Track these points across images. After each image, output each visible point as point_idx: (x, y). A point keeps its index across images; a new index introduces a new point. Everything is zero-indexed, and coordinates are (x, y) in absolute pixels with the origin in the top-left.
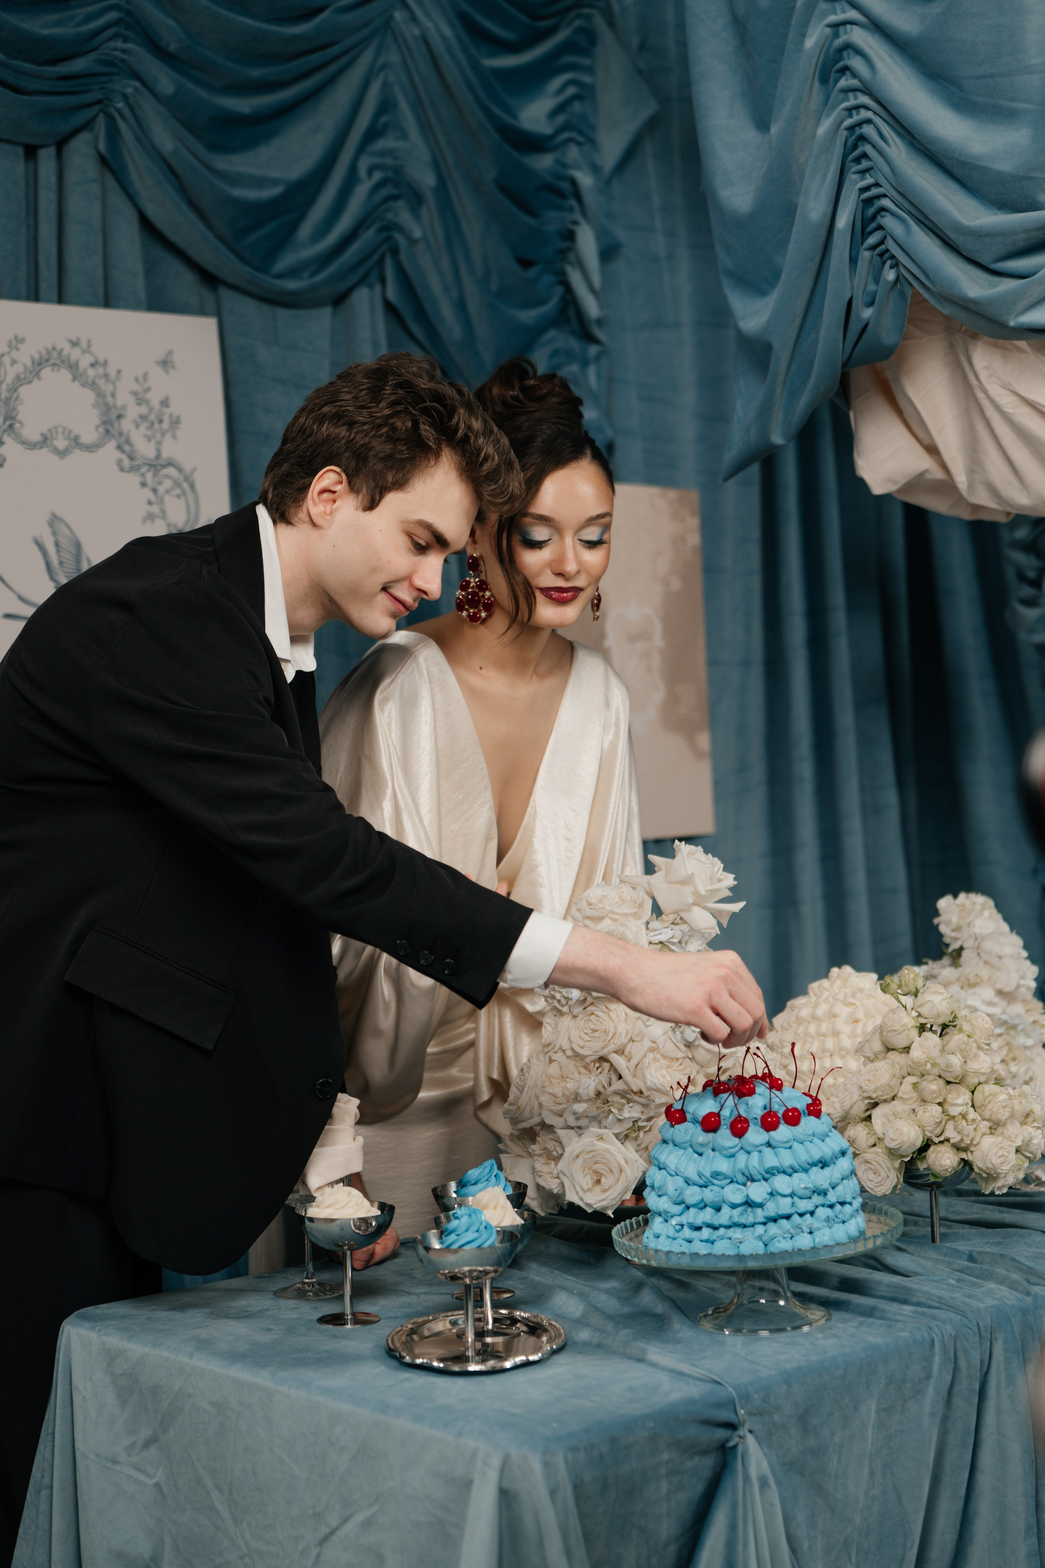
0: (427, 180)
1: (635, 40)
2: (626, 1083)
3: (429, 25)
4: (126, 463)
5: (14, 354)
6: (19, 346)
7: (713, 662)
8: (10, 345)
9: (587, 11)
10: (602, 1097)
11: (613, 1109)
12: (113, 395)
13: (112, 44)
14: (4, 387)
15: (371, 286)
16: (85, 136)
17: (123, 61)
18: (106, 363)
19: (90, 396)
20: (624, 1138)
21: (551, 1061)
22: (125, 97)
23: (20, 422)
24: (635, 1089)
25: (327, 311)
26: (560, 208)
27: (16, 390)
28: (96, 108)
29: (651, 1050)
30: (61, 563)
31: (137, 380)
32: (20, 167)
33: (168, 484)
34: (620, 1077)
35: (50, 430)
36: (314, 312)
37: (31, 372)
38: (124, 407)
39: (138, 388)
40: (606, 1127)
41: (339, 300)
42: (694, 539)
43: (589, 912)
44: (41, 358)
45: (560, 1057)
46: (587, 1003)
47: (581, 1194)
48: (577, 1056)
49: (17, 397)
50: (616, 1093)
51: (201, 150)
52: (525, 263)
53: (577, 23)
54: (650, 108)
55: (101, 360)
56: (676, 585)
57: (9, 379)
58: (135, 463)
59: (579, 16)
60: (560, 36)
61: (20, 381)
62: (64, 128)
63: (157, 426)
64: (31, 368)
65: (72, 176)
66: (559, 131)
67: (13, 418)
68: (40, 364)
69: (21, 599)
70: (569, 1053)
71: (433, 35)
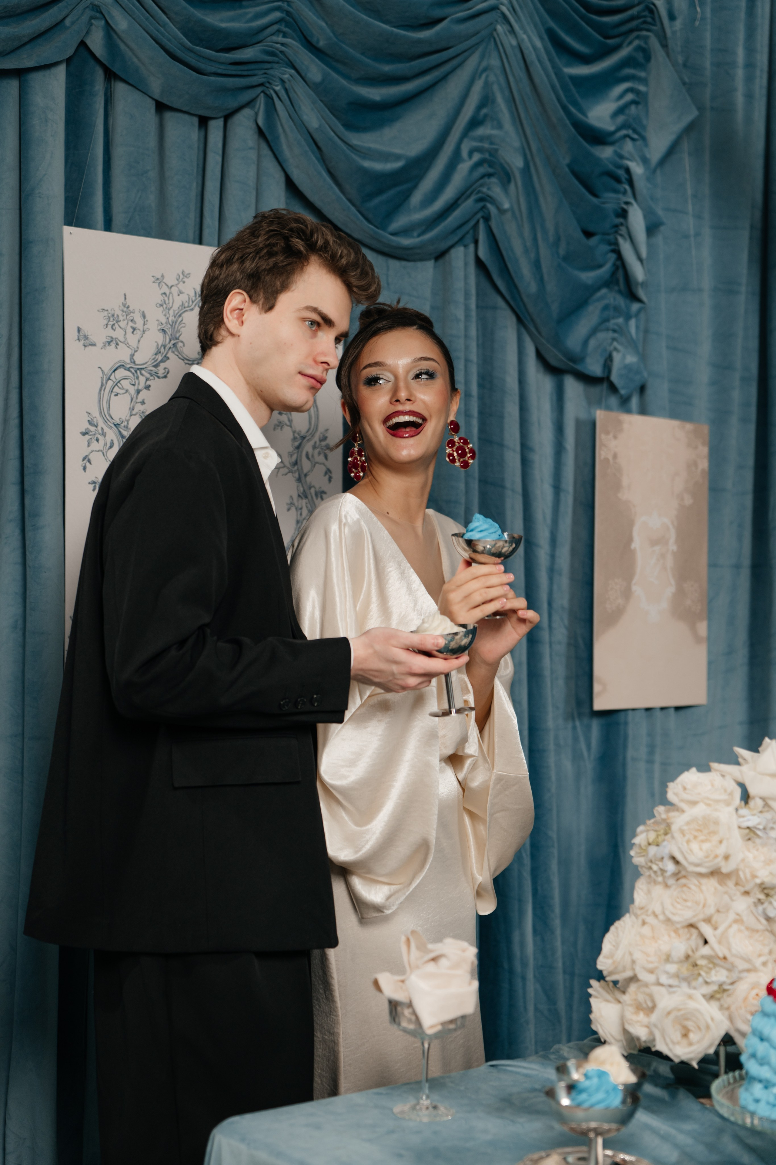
0: (517, 162)
1: (680, 59)
2: (712, 949)
3: (525, 37)
5: (181, 286)
6: (185, 279)
7: (712, 565)
8: (177, 280)
9: (644, 33)
10: (691, 960)
11: (703, 973)
13: (274, 38)
14: (171, 312)
15: (465, 246)
16: (247, 112)
17: (282, 52)
20: (711, 997)
21: (644, 923)
22: (283, 81)
23: (182, 342)
24: (721, 955)
25: (430, 264)
26: (616, 191)
27: (180, 316)
28: (260, 89)
29: (736, 921)
32: (195, 134)
34: (706, 942)
36: (419, 264)
37: (193, 302)
40: (695, 988)
41: (440, 256)
42: (704, 464)
43: (685, 796)
45: (650, 919)
46: (680, 875)
47: (671, 1046)
48: (668, 921)
49: (181, 321)
50: (703, 957)
51: (341, 129)
52: (588, 234)
53: (636, 43)
54: (693, 114)
56: (688, 501)
57: (176, 307)
59: (638, 37)
60: (624, 53)
61: (184, 308)
62: (233, 104)
64: (194, 298)
65: (234, 144)
66: (618, 129)
67: (177, 339)
70: (661, 917)
71: (527, 46)
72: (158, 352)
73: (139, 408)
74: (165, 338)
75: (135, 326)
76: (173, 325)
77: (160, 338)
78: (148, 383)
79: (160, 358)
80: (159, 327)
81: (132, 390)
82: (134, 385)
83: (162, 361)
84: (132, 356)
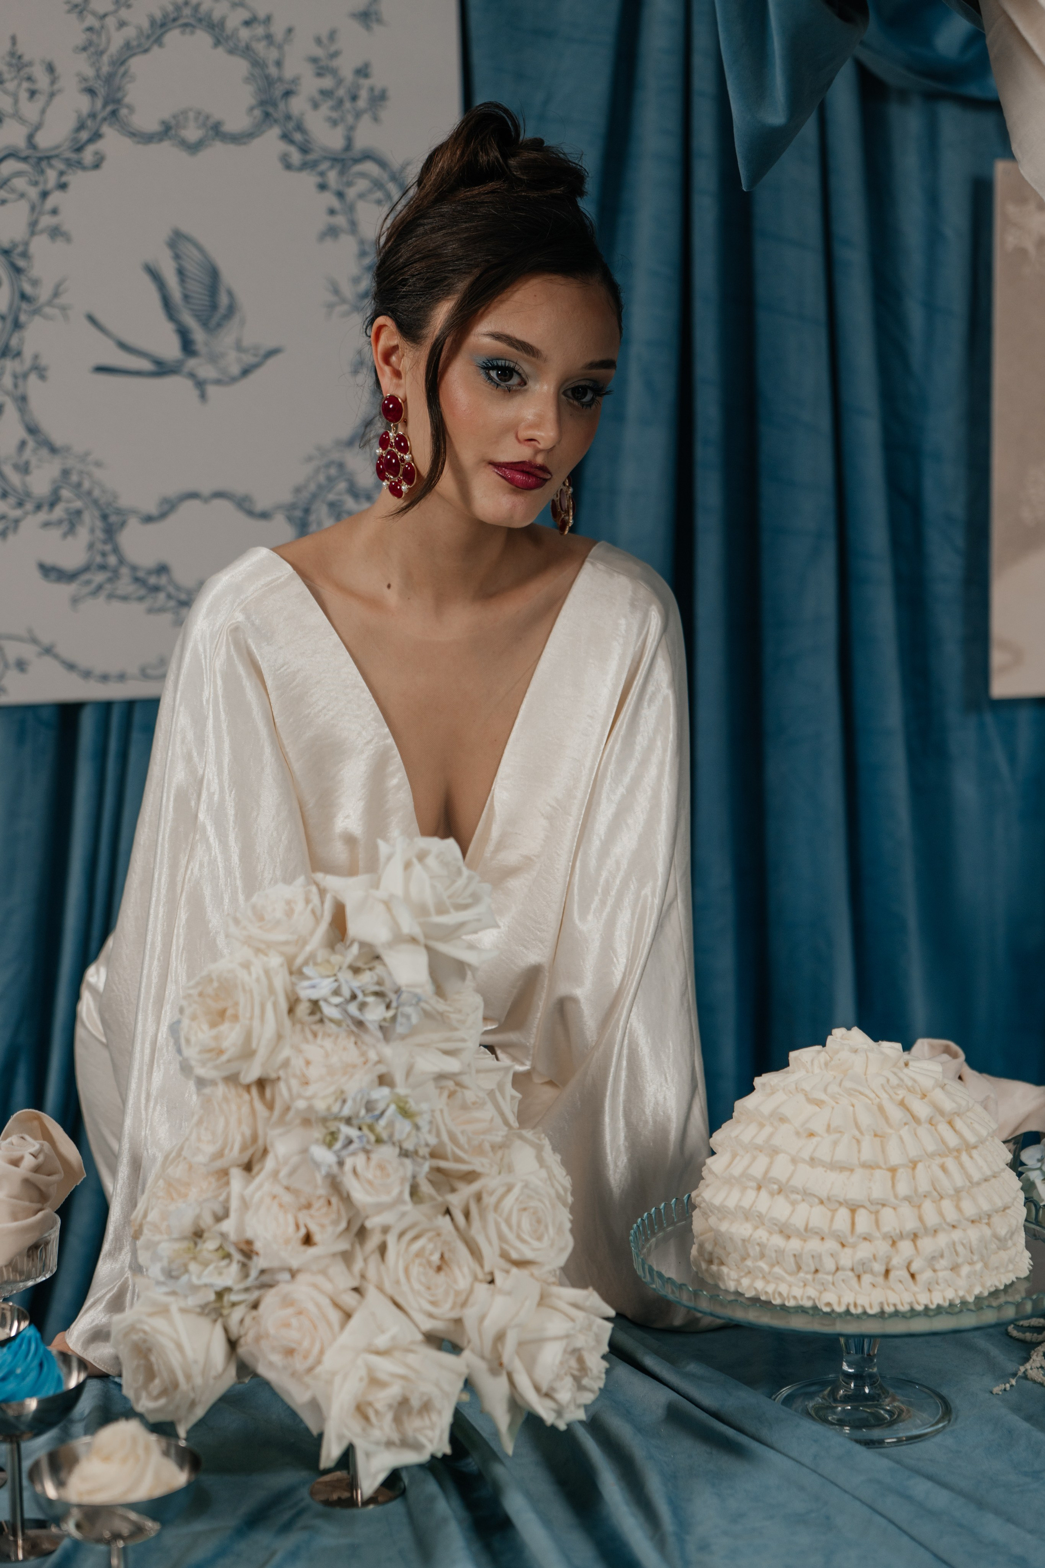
4: (296, 157)
5: (124, 13)
8: (115, 4)
12: (279, 64)
14: (105, 58)
18: (268, 20)
19: (241, 66)
23: (128, 106)
27: (123, 63)
30: (186, 297)
31: (318, 41)
33: (362, 185)
35: (175, 117)
37: (148, 37)
38: (295, 81)
39: (319, 52)
44: (165, 16)
49: (125, 74)
55: (262, 15)
57: (114, 48)
58: (311, 157)
61: (129, 50)
63: (348, 105)
64: (150, 32)
67: (118, 101)
68: (163, 25)
69: (123, 346)
72: (81, 127)
73: (46, 221)
74: (93, 103)
75: (33, 87)
76: (109, 79)
77: (84, 104)
78: (64, 179)
79: (84, 135)
80: (84, 85)
81: (33, 193)
82: (35, 184)
83: (91, 140)
84: (30, 138)
